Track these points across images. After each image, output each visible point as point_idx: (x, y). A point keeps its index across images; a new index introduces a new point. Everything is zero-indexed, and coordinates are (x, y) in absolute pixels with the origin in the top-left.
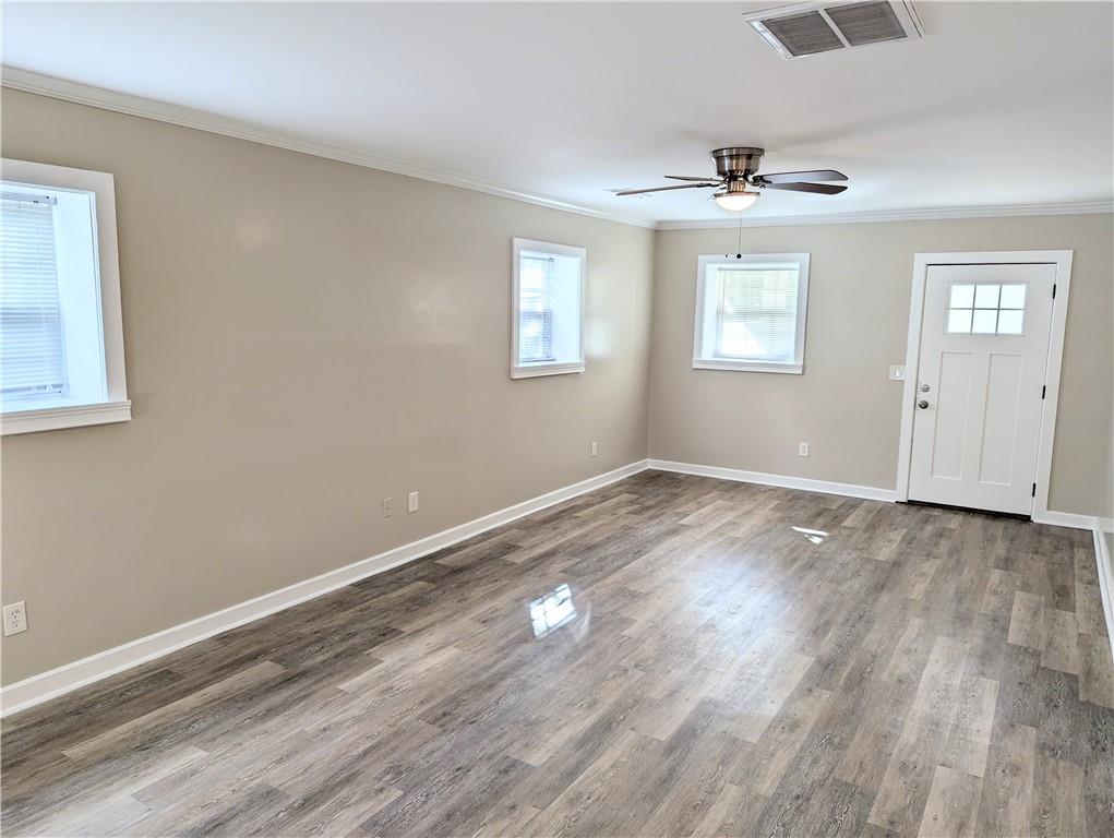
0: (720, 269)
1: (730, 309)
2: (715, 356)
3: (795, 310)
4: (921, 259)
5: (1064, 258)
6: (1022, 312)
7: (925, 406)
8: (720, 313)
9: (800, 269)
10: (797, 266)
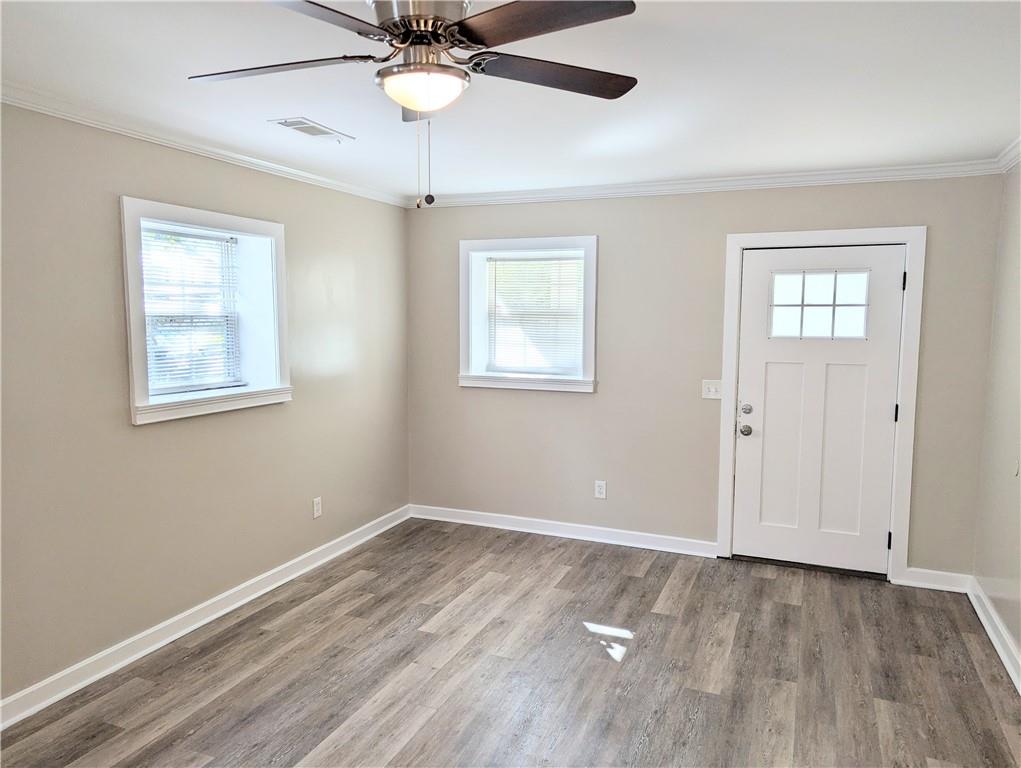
0: (490, 259)
1: (504, 310)
2: (488, 369)
3: (581, 311)
4: (735, 242)
5: (916, 236)
6: (863, 308)
7: (747, 432)
8: (492, 316)
9: (586, 258)
10: (581, 253)
